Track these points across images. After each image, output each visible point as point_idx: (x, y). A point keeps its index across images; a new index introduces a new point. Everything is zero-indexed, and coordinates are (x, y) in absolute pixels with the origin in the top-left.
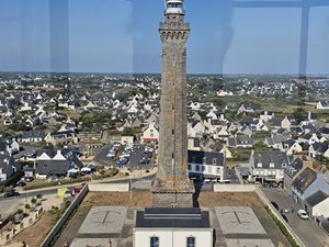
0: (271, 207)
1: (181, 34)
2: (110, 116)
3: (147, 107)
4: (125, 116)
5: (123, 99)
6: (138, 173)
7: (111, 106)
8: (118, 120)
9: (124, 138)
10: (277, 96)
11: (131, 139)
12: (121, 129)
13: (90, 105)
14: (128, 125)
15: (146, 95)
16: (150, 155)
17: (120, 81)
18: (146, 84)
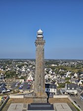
0: (74, 103)
1: (42, 44)
2: (16, 73)
3: (28, 70)
4: (21, 73)
5: (20, 67)
6: (26, 92)
7: (16, 70)
8: (18, 74)
9: (21, 80)
10: (71, 66)
11: (23, 80)
12: (20, 77)
13: (9, 69)
14: (22, 75)
15: (27, 66)
16: (30, 85)
17: (19, 61)
18: (27, 62)
